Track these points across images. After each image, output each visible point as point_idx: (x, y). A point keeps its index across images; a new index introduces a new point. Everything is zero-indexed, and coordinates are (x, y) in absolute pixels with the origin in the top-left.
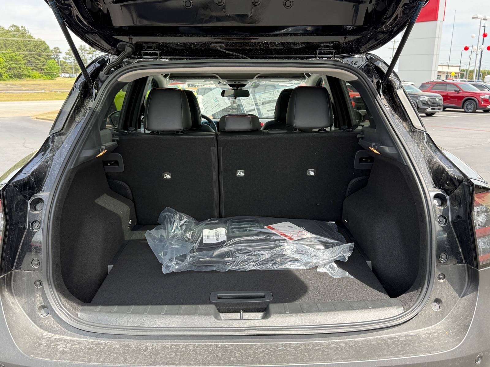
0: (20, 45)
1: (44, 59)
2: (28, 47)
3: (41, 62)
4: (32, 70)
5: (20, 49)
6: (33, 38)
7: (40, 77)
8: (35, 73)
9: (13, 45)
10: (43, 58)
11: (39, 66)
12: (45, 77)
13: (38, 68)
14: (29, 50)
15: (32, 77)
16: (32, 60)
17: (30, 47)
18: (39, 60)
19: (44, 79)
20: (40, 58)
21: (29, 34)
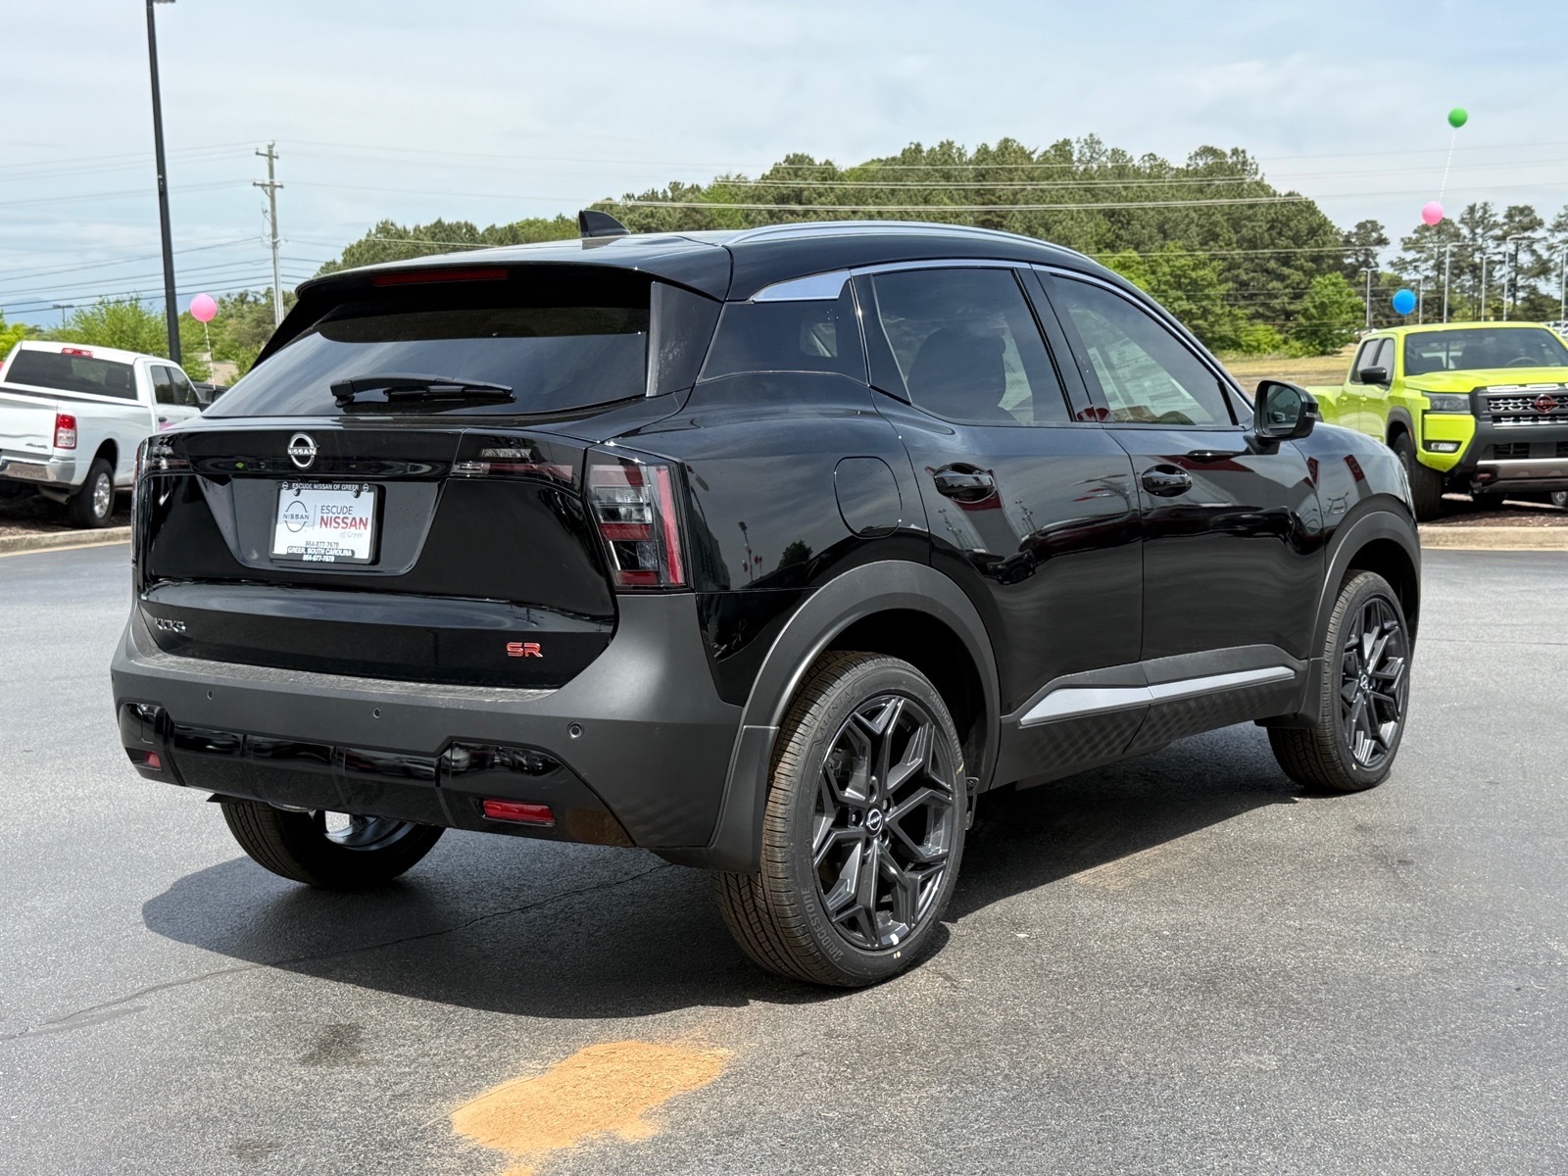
0: (1215, 224)
1: (1300, 273)
2: (1244, 230)
3: (1287, 287)
4: (1251, 318)
5: (1215, 237)
6: (1268, 194)
7: (1276, 347)
8: (1261, 331)
9: (1189, 223)
10: (1297, 269)
11: (1276, 303)
12: (1298, 344)
13: (1273, 310)
14: (1250, 241)
15: (1249, 345)
16: (1253, 278)
17: (1253, 228)
18: (1281, 278)
19: (1293, 352)
20: (1286, 271)
21: (1258, 178)
